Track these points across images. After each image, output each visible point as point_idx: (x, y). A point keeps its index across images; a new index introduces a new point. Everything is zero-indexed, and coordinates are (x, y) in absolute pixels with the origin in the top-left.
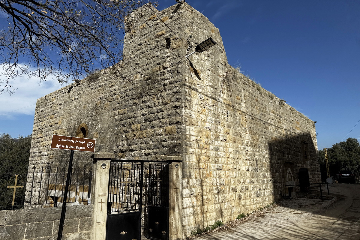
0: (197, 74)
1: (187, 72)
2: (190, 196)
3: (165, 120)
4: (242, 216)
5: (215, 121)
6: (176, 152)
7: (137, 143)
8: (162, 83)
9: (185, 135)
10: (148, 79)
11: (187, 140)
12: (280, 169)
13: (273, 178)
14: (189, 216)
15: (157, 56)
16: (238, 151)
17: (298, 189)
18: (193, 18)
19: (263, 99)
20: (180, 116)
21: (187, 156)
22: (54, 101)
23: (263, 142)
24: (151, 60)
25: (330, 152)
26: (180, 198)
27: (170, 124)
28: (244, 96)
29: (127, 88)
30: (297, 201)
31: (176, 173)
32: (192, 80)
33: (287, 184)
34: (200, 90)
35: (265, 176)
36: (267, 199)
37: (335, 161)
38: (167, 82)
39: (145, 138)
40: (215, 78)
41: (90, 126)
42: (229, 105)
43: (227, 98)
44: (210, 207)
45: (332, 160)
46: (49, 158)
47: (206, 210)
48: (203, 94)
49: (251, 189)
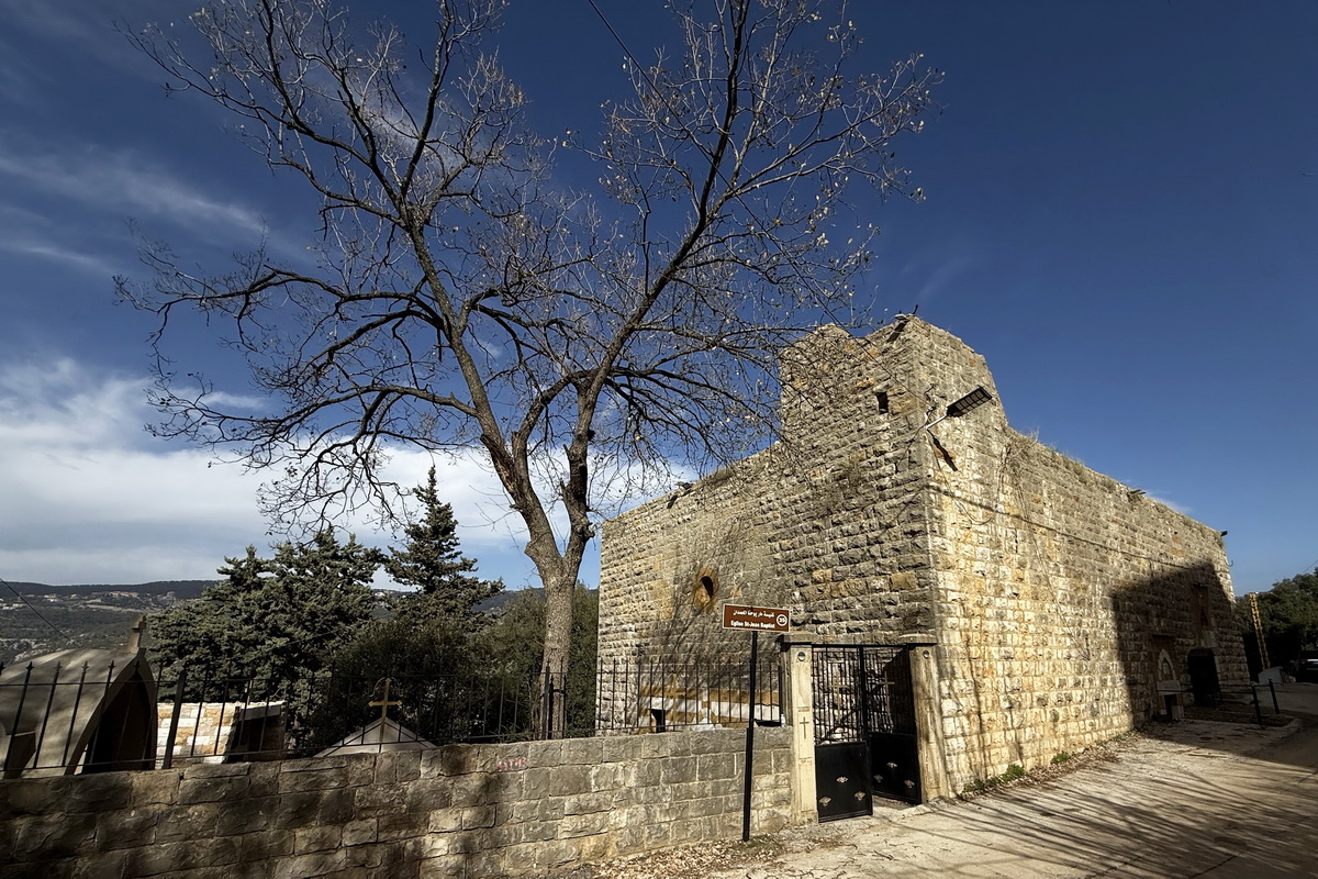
0: (949, 460)
1: (930, 458)
2: (957, 714)
3: (888, 561)
4: (1062, 758)
5: (992, 556)
6: (920, 625)
7: (828, 607)
8: (875, 483)
9: (938, 590)
10: (841, 478)
11: (942, 600)
12: (1142, 653)
13: (1125, 673)
14: (958, 754)
15: (859, 430)
16: (1046, 618)
17: (1189, 698)
18: (931, 346)
19: (1089, 493)
20: (923, 552)
21: (944, 632)
22: (640, 526)
23: (1098, 593)
24: (845, 439)
25: (1266, 602)
26: (937, 718)
27: (900, 569)
28: (1049, 493)
29: (797, 496)
30: (1191, 727)
31: (925, 669)
32: (939, 473)
33: (1160, 686)
34: (958, 493)
35: (1106, 670)
36: (1115, 722)
37: (1281, 625)
38: (886, 482)
39: (845, 597)
40: (986, 462)
41: (721, 573)
42: (1018, 517)
43: (1012, 503)
44: (996, 736)
45: (1275, 623)
46: (641, 636)
47: (989, 742)
48: (965, 500)
49: (1079, 699)
